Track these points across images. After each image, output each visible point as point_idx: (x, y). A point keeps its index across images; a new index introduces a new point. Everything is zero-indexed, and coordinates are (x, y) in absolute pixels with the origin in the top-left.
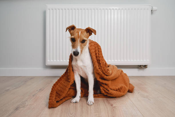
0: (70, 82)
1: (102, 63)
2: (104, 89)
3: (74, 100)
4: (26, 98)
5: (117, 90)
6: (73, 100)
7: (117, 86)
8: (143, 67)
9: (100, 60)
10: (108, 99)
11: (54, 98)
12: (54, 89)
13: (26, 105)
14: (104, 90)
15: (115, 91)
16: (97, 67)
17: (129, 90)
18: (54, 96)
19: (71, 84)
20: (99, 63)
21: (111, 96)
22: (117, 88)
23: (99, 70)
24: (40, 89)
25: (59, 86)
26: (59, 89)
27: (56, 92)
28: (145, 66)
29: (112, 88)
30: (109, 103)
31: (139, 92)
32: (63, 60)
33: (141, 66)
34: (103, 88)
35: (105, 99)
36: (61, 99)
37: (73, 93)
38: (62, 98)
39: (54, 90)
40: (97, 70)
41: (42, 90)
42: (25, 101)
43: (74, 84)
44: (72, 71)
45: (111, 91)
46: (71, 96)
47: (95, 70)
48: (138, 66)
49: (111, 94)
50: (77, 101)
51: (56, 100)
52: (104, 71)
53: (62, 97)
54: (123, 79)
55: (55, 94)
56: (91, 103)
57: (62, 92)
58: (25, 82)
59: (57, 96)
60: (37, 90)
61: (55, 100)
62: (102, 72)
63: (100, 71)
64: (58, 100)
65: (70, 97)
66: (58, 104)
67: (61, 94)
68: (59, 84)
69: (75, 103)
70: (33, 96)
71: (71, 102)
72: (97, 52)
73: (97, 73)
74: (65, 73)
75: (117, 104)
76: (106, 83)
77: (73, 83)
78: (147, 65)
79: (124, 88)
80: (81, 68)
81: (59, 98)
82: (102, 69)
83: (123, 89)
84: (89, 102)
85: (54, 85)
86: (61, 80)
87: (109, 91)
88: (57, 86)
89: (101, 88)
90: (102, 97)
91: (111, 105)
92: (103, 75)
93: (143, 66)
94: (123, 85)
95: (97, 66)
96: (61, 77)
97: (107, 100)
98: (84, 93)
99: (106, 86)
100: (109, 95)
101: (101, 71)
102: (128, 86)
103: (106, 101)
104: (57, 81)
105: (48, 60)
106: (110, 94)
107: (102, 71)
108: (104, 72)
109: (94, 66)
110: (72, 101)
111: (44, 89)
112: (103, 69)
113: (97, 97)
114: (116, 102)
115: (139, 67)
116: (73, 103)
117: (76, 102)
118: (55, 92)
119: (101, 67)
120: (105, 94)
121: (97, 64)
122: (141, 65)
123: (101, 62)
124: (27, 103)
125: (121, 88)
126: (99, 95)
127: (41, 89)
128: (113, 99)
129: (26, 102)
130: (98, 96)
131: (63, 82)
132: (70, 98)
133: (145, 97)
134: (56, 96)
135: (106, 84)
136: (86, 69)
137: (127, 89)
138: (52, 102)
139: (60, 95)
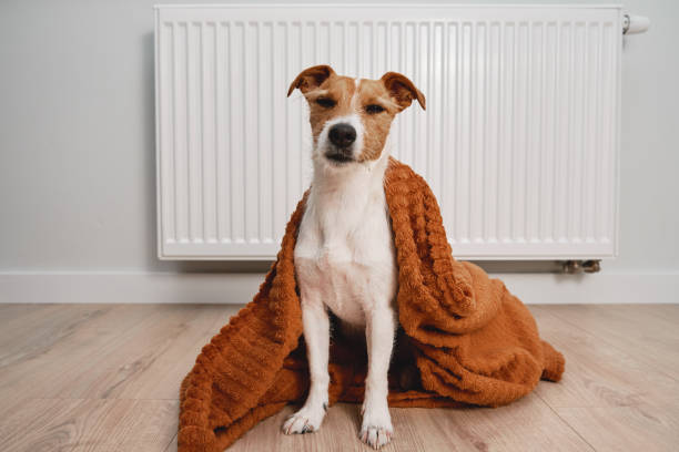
0: (280, 342)
1: (441, 258)
2: (439, 370)
3: (299, 420)
4: (73, 406)
5: (493, 375)
6: (292, 420)
7: (496, 358)
8: (583, 269)
9: (430, 247)
10: (458, 414)
11: (204, 416)
12: (202, 371)
13: (71, 441)
14: (436, 375)
15: (488, 380)
16: (417, 276)
17: (545, 371)
18: (206, 405)
19: (286, 350)
20: (427, 261)
21: (473, 400)
22: (496, 364)
23: (423, 288)
24: (134, 360)
25: (228, 358)
26: (230, 370)
27: (215, 386)
28: (591, 265)
29: (473, 364)
30: (465, 435)
31: (587, 377)
32: (231, 237)
33: (569, 263)
34: (433, 365)
35: (439, 412)
36: (235, 418)
37: (289, 385)
38: (240, 416)
39: (206, 377)
40: (416, 290)
41: (145, 369)
42: (67, 423)
43: (301, 353)
44: (294, 294)
45: (471, 380)
46: (282, 401)
47: (401, 290)
48: (558, 262)
49: (474, 393)
50: (312, 427)
51: (214, 423)
52: (447, 295)
53: (240, 412)
54: (515, 322)
55: (207, 395)
56: (383, 439)
57: (243, 386)
58: (71, 327)
59: (217, 405)
60: (122, 369)
61: (210, 426)
62: (435, 301)
63: (426, 293)
64: (221, 424)
65: (276, 403)
66: (225, 439)
67: (237, 396)
68: (226, 349)
69: (303, 432)
70: (105, 396)
71: (282, 430)
72: (420, 209)
73: (409, 303)
74: (258, 299)
75: (505, 439)
76: (450, 346)
77: (293, 348)
78: (597, 262)
79: (522, 362)
80: (345, 278)
81: (228, 413)
82: (438, 288)
83: (519, 367)
84: (373, 433)
85: (206, 351)
86: (237, 330)
87: (460, 378)
88: (219, 358)
89: (424, 366)
90: (424, 403)
91: (478, 447)
92: (441, 315)
93: (579, 262)
94: (520, 351)
95: (416, 270)
96: (238, 319)
97: (453, 420)
98: (339, 388)
99: (444, 358)
100: (463, 398)
101: (432, 294)
102: (540, 352)
103: (447, 422)
104: (219, 336)
105: (169, 240)
106: (466, 391)
107: (437, 294)
108: (450, 302)
109: (404, 268)
110: (288, 424)
111: (154, 360)
112: (443, 287)
113: (402, 404)
114: (494, 428)
115: (561, 267)
116: (296, 433)
117: (307, 431)
118: (208, 386)
119: (435, 275)
120: (444, 392)
121: (414, 263)
122: (572, 259)
123: (435, 255)
124: (73, 434)
125: (513, 364)
126: (412, 395)
127: (138, 363)
128: (478, 412)
129: (71, 427)
130: (407, 400)
131: (244, 341)
132: (275, 407)
133: (623, 405)
134: (215, 403)
135: (446, 350)
136: (368, 281)
137: (540, 366)
138: (195, 436)
139: (230, 398)
